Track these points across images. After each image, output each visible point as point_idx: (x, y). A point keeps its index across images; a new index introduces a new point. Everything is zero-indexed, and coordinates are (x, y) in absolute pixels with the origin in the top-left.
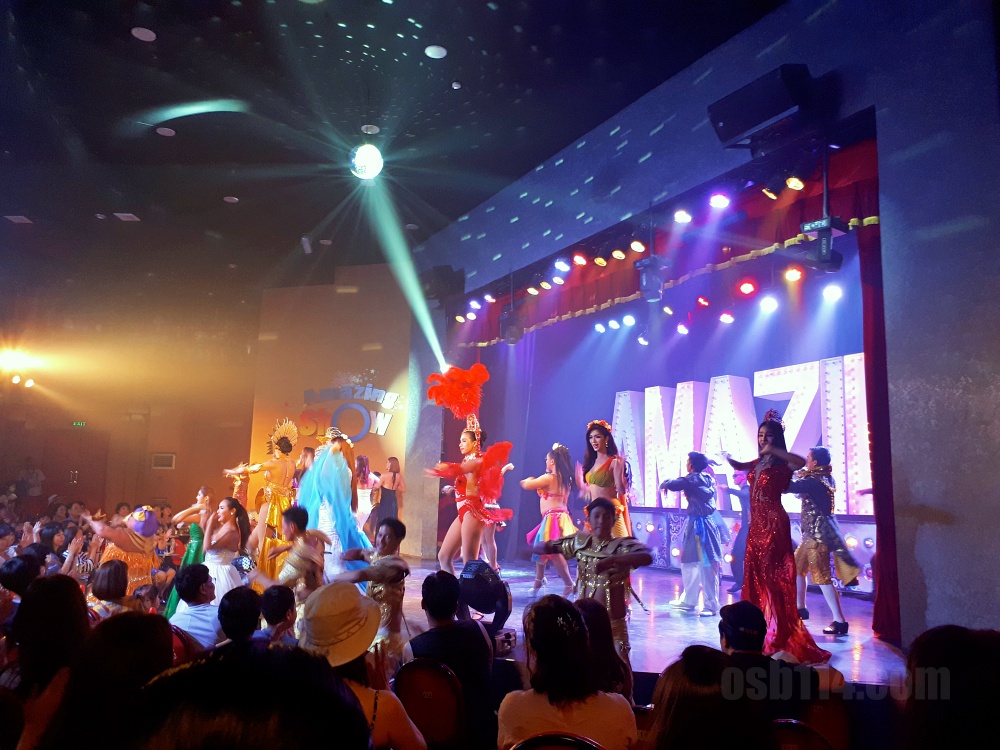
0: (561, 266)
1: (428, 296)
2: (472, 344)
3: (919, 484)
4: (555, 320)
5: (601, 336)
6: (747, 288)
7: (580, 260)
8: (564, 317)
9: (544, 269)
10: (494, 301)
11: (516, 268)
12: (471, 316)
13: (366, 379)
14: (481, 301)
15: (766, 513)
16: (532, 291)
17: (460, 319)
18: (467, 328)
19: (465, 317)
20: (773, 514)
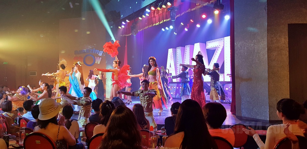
0: (148, 10)
1: (108, 20)
2: (124, 35)
3: (241, 71)
4: (147, 27)
5: (164, 32)
6: (204, 16)
7: (153, 8)
8: (150, 26)
9: (143, 11)
10: (129, 21)
11: (135, 11)
12: (123, 27)
13: (93, 47)
14: (125, 22)
15: (197, 80)
16: (140, 18)
17: (120, 27)
18: (121, 30)
19: (121, 27)
20: (199, 81)
